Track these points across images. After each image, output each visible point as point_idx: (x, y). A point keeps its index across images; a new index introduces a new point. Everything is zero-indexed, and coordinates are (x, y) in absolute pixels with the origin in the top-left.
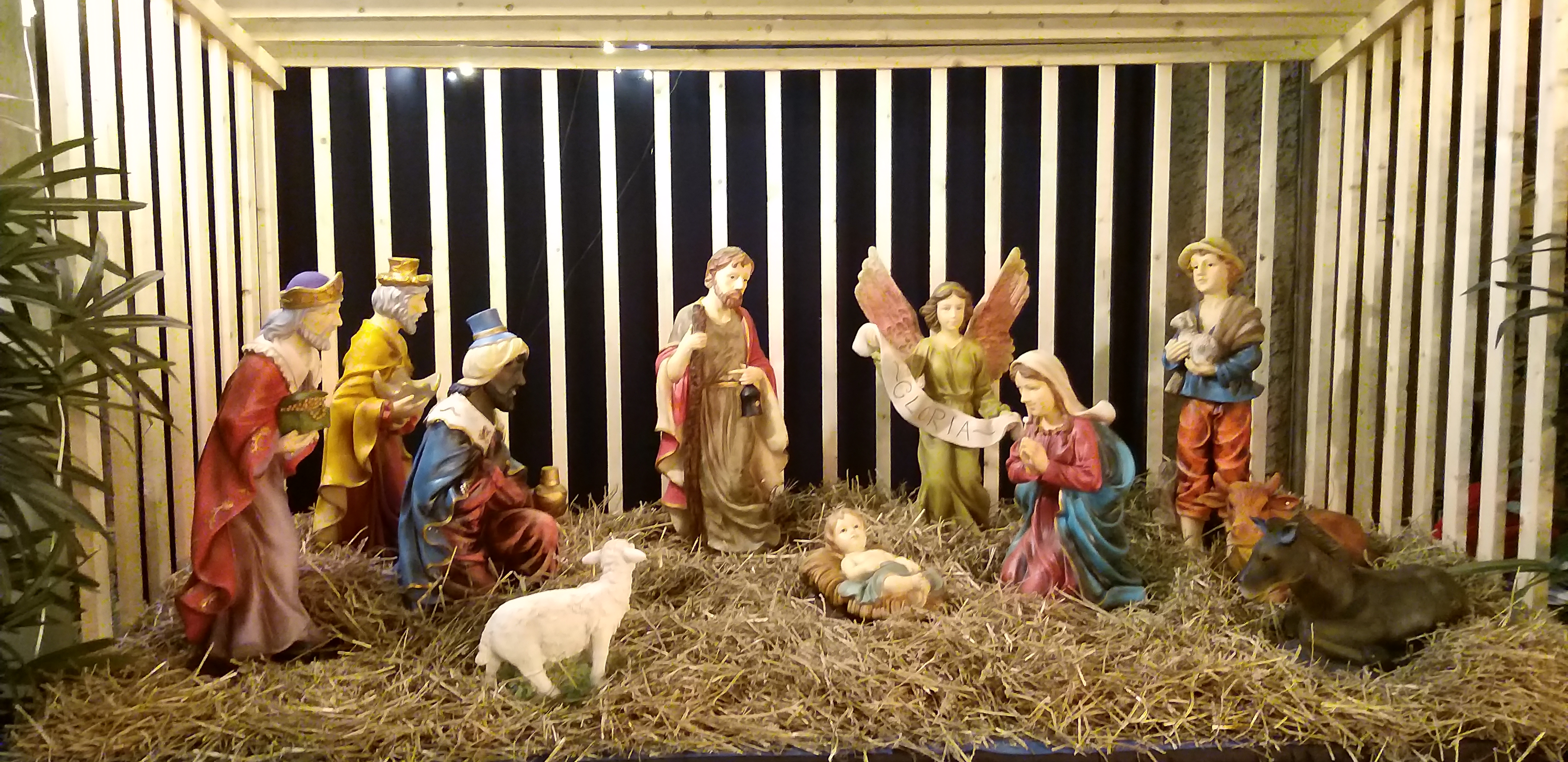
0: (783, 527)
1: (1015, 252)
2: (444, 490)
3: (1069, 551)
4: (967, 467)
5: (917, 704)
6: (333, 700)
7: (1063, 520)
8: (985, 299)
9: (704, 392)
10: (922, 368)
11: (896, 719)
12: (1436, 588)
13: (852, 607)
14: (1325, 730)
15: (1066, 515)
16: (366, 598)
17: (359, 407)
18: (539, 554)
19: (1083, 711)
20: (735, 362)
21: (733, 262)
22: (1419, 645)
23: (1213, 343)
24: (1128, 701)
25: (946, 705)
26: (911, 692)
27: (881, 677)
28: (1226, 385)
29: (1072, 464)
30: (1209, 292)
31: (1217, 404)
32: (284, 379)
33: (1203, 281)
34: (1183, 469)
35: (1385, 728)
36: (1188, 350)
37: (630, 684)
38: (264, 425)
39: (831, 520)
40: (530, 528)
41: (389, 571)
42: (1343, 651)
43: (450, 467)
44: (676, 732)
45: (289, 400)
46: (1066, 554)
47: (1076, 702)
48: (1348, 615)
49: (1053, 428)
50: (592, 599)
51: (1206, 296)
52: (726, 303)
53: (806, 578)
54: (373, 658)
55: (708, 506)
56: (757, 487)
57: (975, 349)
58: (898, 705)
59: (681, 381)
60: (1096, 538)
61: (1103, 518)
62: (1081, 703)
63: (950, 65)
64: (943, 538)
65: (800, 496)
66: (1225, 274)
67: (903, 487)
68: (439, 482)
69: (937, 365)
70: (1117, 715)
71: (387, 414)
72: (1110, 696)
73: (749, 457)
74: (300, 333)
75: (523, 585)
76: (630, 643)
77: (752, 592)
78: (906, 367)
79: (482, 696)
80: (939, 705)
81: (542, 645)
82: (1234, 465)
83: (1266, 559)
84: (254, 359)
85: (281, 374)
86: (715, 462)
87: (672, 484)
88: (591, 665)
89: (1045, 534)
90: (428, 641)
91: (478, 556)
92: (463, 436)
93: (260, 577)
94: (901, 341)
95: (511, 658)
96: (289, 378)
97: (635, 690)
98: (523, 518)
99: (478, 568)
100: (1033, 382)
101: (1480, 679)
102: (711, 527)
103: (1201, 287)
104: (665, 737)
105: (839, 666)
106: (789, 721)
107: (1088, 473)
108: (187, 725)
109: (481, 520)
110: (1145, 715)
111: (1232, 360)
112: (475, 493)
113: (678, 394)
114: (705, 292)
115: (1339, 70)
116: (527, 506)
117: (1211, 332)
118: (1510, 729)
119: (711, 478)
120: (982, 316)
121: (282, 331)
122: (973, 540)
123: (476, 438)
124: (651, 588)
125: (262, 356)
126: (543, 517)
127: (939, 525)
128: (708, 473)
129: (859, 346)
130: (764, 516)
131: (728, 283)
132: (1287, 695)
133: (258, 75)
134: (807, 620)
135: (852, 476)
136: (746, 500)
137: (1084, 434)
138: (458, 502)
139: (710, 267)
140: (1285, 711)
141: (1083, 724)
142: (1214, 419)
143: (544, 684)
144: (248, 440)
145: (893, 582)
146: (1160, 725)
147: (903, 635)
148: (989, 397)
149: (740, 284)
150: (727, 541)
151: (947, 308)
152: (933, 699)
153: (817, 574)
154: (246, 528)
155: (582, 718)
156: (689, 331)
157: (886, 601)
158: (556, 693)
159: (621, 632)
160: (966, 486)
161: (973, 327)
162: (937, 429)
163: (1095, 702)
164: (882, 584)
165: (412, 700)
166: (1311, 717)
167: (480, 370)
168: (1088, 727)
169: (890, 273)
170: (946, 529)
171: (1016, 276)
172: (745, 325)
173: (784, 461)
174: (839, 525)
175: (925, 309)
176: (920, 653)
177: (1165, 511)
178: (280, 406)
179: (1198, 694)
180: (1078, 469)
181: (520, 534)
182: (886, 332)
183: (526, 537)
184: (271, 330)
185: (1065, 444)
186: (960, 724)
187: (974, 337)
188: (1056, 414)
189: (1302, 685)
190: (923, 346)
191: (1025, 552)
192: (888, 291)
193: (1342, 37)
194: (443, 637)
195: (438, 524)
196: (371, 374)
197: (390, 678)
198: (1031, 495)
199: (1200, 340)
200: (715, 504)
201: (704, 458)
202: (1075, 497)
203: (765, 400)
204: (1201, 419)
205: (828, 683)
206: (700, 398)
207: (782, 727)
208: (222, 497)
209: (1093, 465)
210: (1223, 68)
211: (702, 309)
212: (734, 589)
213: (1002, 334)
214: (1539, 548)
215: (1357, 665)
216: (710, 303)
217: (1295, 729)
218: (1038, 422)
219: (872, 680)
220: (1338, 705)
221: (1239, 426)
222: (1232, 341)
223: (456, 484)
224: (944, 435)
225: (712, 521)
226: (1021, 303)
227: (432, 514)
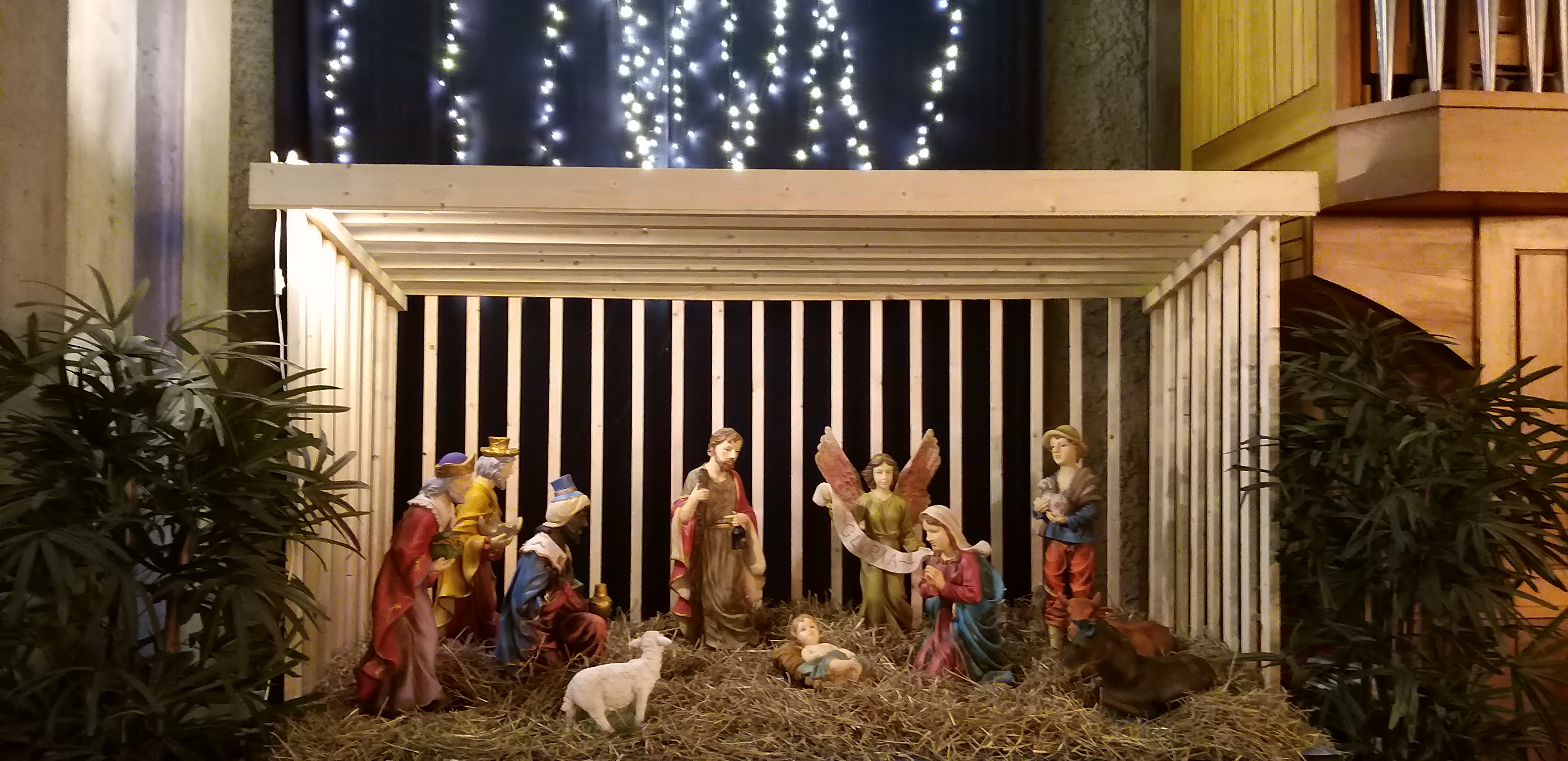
0: (761, 633)
1: (930, 432)
2: (534, 598)
3: (960, 647)
4: (896, 588)
5: (847, 736)
6: (473, 731)
7: (956, 625)
8: (909, 465)
9: (706, 531)
10: (862, 514)
11: (833, 745)
12: (1193, 668)
13: (808, 681)
14: (1103, 753)
15: (957, 620)
16: (477, 673)
17: (469, 540)
18: (593, 644)
19: (951, 742)
20: (729, 509)
21: (729, 439)
22: (1176, 706)
23: (1065, 501)
24: (982, 735)
25: (865, 737)
26: (843, 729)
27: (824, 720)
28: (1075, 531)
29: (961, 584)
30: (1064, 464)
31: (1069, 544)
32: (437, 523)
33: (1059, 457)
34: (1048, 591)
35: (1140, 752)
36: (1048, 506)
37: (661, 724)
38: (422, 554)
39: (795, 621)
40: (588, 625)
41: (491, 655)
42: (1126, 708)
43: (537, 583)
44: (693, 752)
45: (439, 537)
46: (957, 648)
47: (948, 736)
48: (1132, 685)
49: (949, 559)
50: (636, 669)
51: (1062, 468)
52: (723, 467)
53: (777, 662)
54: (488, 710)
55: (707, 615)
56: (743, 602)
57: (900, 502)
58: (835, 736)
59: (690, 523)
60: (978, 637)
61: (983, 623)
62: (951, 736)
63: (884, 299)
64: (877, 640)
65: (774, 610)
66: (1074, 452)
67: (850, 603)
68: (529, 593)
69: (873, 512)
70: (974, 744)
71: (487, 546)
72: (970, 733)
73: (738, 580)
74: (447, 493)
75: (587, 663)
76: (658, 703)
77: (740, 672)
78: (851, 514)
79: (567, 730)
80: (861, 737)
81: (605, 698)
82: (1083, 588)
83: (1078, 647)
84: (418, 509)
85: (435, 519)
86: (713, 583)
87: (681, 599)
88: (635, 713)
89: (944, 634)
90: (525, 699)
91: (552, 645)
92: (547, 561)
93: (414, 656)
94: (848, 494)
95: (584, 706)
96: (439, 521)
97: (665, 726)
98: (584, 619)
99: (553, 653)
100: (934, 527)
101: (1206, 723)
102: (709, 631)
103: (1058, 461)
104: (686, 755)
105: (797, 713)
106: (765, 746)
107: (971, 591)
108: (381, 745)
109: (555, 620)
110: (991, 743)
111: (1077, 513)
112: (554, 601)
113: (687, 533)
114: (708, 459)
115: (1160, 305)
116: (585, 611)
117: (1064, 494)
118: (1220, 754)
119: (710, 596)
120: (906, 477)
121: (436, 492)
122: (899, 641)
123: (555, 564)
124: (669, 671)
125: (424, 508)
126: (597, 619)
127: (874, 630)
128: (707, 591)
129: (817, 498)
130: (747, 623)
131: (724, 454)
132: (1083, 732)
133: (391, 302)
134: (778, 687)
135: (813, 595)
136: (734, 611)
137: (969, 564)
138: (544, 607)
139: (712, 442)
140: (1079, 741)
141: (952, 749)
142: (1069, 555)
143: (605, 724)
144: (413, 563)
145: (835, 664)
146: (1001, 750)
147: (840, 695)
148: (912, 537)
149: (733, 455)
150: (721, 641)
151: (880, 472)
152: (857, 734)
153: (784, 660)
154: (405, 620)
155: (633, 744)
156: (696, 487)
157: (831, 677)
158: (613, 731)
159: (652, 696)
160: (894, 601)
161: (900, 486)
162: (874, 560)
163: (961, 735)
164: (828, 665)
165: (522, 732)
166: (1095, 744)
167: (560, 517)
168: (955, 751)
169: (841, 446)
170: (879, 633)
171: (931, 449)
172: (736, 483)
173: (762, 583)
174: (801, 625)
175: (865, 472)
176: (850, 706)
177: (1038, 622)
178: (433, 541)
179: (1026, 732)
180: (965, 588)
181: (581, 629)
182: (837, 488)
183: (585, 632)
184: (430, 491)
185: (956, 570)
186: (874, 749)
187: (901, 494)
188: (949, 549)
189: (1094, 727)
190: (863, 499)
191: (931, 648)
192: (839, 458)
193: (1159, 285)
194: (535, 698)
195: (529, 621)
196: (476, 518)
197: (502, 722)
198: (936, 607)
199: (1056, 499)
200: (712, 613)
201: (705, 580)
202: (964, 608)
203: (749, 537)
204: (1060, 555)
205: (790, 723)
206: (703, 536)
207: (760, 749)
208: (395, 602)
209: (975, 585)
210: (1079, 302)
211: (705, 471)
212: (728, 671)
213: (922, 490)
214: (1272, 645)
215: (1133, 717)
216: (711, 467)
217: (1084, 753)
218: (940, 556)
219: (819, 722)
220: (1113, 737)
221: (1086, 560)
222: (1078, 500)
223: (541, 594)
224: (879, 564)
225: (710, 626)
226: (935, 468)
227: (526, 615)
